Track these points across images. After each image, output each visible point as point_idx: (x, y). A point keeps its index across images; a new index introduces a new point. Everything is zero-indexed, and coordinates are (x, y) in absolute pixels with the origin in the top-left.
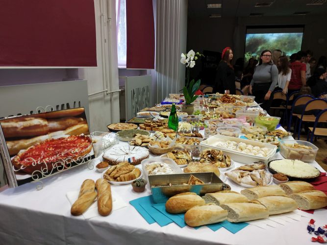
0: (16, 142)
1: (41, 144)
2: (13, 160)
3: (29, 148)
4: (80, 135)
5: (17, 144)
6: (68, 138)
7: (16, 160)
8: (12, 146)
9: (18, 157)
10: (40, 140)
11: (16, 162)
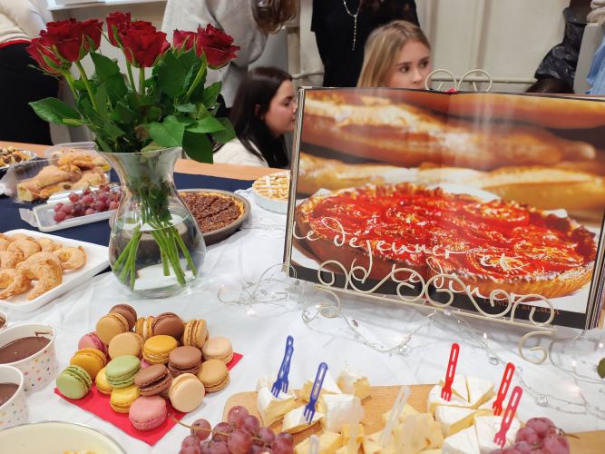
0: (320, 162)
1: (380, 190)
2: (300, 207)
3: (341, 191)
4: (546, 213)
5: (319, 167)
6: (490, 205)
7: (303, 211)
8: (308, 171)
9: (311, 205)
10: (382, 179)
11: (303, 215)
